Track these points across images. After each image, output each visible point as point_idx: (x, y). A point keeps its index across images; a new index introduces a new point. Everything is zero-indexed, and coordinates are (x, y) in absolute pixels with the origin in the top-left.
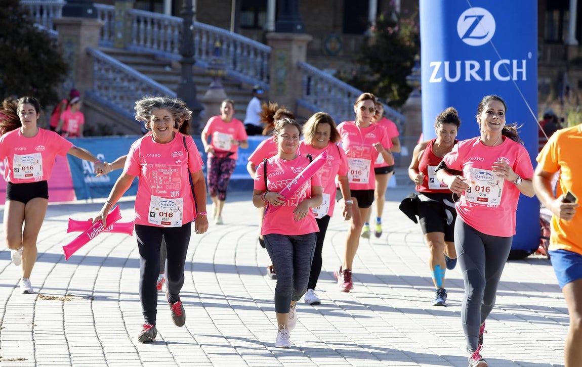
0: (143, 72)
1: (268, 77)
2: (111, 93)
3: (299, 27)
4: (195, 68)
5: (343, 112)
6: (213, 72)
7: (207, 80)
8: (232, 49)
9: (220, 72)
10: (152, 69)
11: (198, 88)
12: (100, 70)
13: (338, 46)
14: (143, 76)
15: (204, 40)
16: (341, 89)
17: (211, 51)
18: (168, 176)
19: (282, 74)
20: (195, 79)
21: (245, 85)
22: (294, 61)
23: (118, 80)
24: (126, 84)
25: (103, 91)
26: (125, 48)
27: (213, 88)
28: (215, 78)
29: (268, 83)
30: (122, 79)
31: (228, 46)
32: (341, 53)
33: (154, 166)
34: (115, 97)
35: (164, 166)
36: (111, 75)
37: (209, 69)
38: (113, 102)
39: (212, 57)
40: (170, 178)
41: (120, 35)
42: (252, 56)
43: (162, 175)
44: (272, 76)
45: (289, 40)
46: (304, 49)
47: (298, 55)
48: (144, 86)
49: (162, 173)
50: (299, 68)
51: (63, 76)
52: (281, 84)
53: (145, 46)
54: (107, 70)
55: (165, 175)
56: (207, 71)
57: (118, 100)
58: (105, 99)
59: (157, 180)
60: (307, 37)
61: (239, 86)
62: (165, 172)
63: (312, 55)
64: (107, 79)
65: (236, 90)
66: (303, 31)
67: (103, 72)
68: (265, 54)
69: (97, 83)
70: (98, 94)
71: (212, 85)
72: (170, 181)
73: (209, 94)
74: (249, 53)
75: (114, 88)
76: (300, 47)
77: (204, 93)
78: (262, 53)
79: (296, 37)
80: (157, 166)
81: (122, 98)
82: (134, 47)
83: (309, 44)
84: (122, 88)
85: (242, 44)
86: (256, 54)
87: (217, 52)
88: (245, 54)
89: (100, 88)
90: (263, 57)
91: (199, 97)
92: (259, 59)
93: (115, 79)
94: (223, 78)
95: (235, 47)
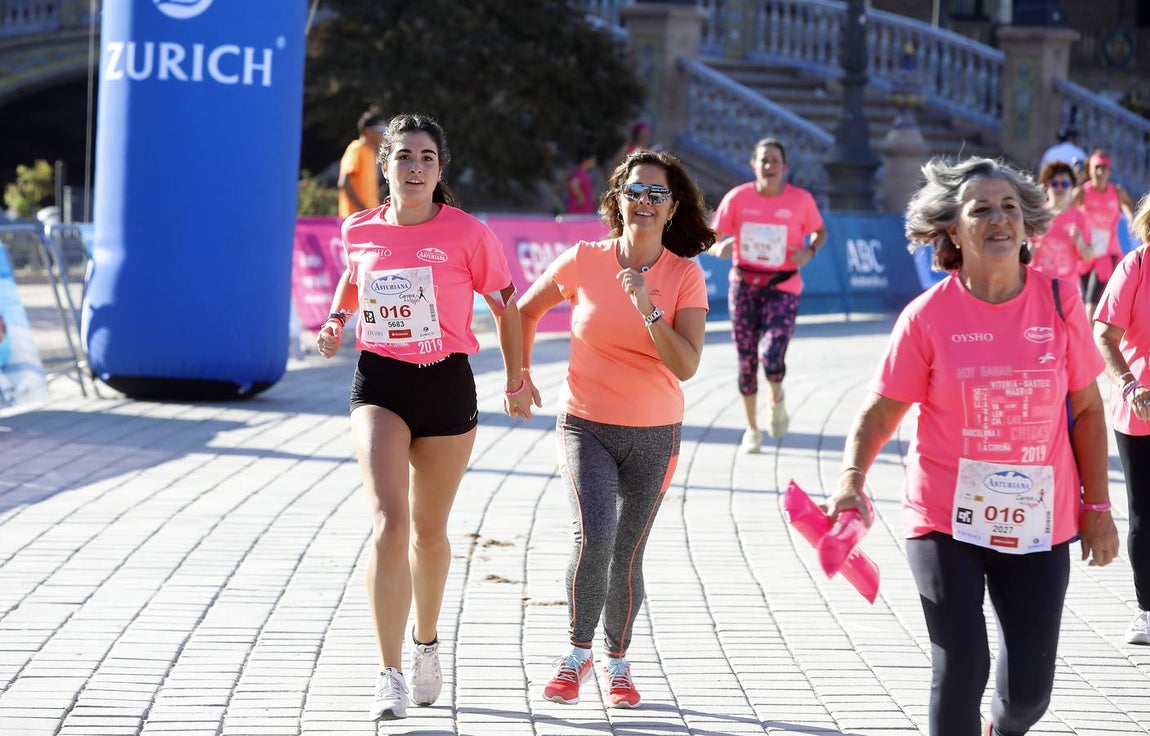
0: (776, 100)
1: (1000, 107)
2: (719, 137)
3: (1056, 16)
4: (869, 92)
5: (1135, 168)
6: (899, 98)
7: (890, 112)
8: (934, 56)
9: (913, 99)
10: (792, 94)
11: (874, 127)
12: (700, 95)
13: (1127, 49)
14: (775, 107)
15: (885, 41)
16: (1132, 128)
17: (896, 61)
18: (1019, 400)
19: (1024, 100)
20: (868, 112)
21: (956, 122)
22: (1047, 76)
23: (732, 113)
24: (744, 121)
25: (706, 135)
26: (744, 57)
27: (900, 127)
28: (903, 108)
29: (999, 115)
30: (739, 113)
31: (928, 51)
32: (1133, 63)
33: (977, 372)
34: (725, 145)
35: (1008, 370)
36: (719, 105)
37: (894, 93)
38: (722, 154)
39: (899, 72)
40: (1025, 406)
41: (735, 35)
42: (971, 68)
43: (1001, 399)
44: (1007, 105)
45: (1039, 41)
46: (1065, 57)
47: (1053, 65)
48: (777, 124)
49: (1001, 392)
50: (1056, 89)
51: (634, 108)
52: (1022, 117)
53: (779, 52)
54: (712, 97)
55: (1012, 399)
56: (889, 97)
57: (731, 149)
58: (708, 148)
59: (986, 412)
60: (1071, 35)
61: (946, 122)
62: (1010, 388)
63: (1079, 66)
64: (713, 113)
65: (941, 131)
66: (1064, 23)
67: (705, 100)
68: (995, 67)
69: (695, 120)
70: (696, 139)
71: (899, 120)
72: (1025, 414)
73: (892, 137)
74: (965, 64)
75: (725, 128)
76: (1057, 53)
77: (883, 135)
78: (989, 64)
79: (1050, 33)
80: (986, 372)
81: (737, 146)
82: (762, 56)
83: (1075, 47)
84: (738, 129)
85: (953, 49)
86: (977, 65)
87: (908, 61)
88: (958, 64)
89: (699, 128)
90: (989, 69)
91: (874, 143)
92: (983, 75)
93: (725, 112)
94: (918, 110)
95: (941, 53)
